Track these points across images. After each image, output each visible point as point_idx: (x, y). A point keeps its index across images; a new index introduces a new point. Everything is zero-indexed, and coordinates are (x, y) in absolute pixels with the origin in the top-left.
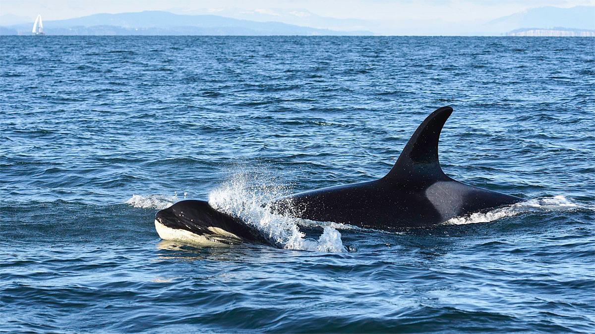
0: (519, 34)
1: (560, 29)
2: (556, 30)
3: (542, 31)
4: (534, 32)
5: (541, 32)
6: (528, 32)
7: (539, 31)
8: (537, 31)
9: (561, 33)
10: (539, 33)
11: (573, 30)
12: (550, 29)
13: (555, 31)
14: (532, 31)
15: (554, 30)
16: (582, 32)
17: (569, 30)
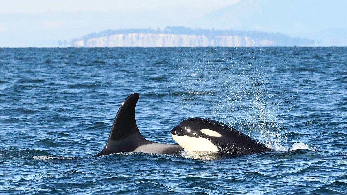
0: (94, 43)
1: (179, 30)
2: (172, 33)
3: (141, 35)
4: (124, 38)
5: (138, 38)
6: (111, 37)
7: (134, 34)
8: (130, 35)
9: (181, 40)
10: (135, 40)
11: (207, 33)
12: (159, 32)
13: (169, 35)
14: (120, 36)
15: (166, 32)
16: (224, 37)
17: (199, 32)
